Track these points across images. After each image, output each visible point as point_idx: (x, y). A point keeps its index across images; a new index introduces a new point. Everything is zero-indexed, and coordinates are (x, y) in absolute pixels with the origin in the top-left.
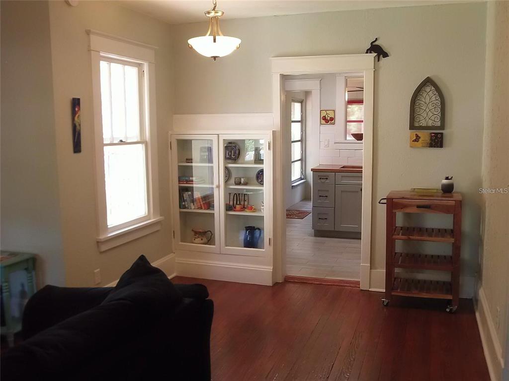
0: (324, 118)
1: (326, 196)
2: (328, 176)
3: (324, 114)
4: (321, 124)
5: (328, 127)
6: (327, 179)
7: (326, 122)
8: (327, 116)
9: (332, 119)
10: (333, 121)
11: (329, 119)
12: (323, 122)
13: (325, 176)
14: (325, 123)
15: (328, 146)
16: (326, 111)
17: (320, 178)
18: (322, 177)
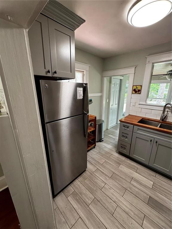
0: (135, 90)
1: (127, 137)
2: (129, 126)
3: (135, 87)
4: (132, 93)
5: (136, 95)
8: (136, 89)
9: (139, 91)
10: (140, 92)
12: (134, 92)
13: (127, 126)
15: (135, 105)
16: (136, 86)
17: (124, 126)
18: (125, 126)
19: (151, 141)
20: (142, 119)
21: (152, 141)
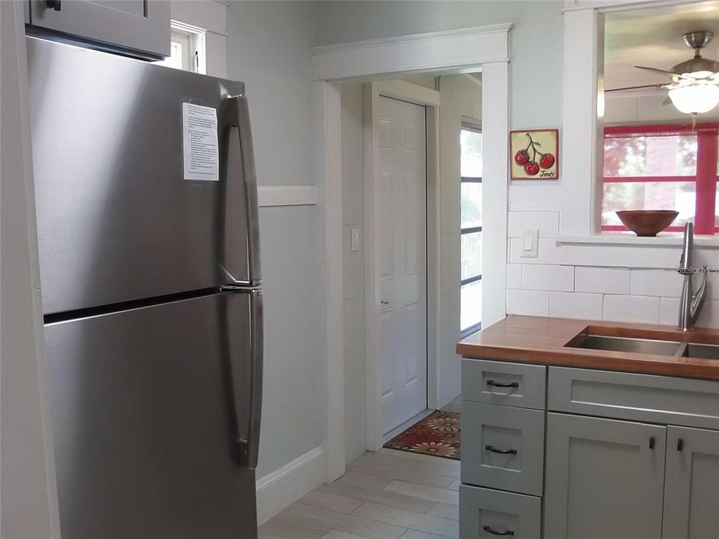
0: (523, 159)
1: (513, 452)
2: (520, 377)
3: (521, 143)
4: (513, 179)
5: (535, 191)
6: (515, 385)
7: (529, 172)
8: (530, 151)
9: (549, 161)
10: (553, 169)
11: (538, 159)
12: (520, 171)
13: (510, 376)
14: (524, 175)
15: (532, 253)
16: (528, 132)
17: (490, 383)
18: (496, 381)
19: (652, 443)
20: (587, 330)
21: (657, 446)
